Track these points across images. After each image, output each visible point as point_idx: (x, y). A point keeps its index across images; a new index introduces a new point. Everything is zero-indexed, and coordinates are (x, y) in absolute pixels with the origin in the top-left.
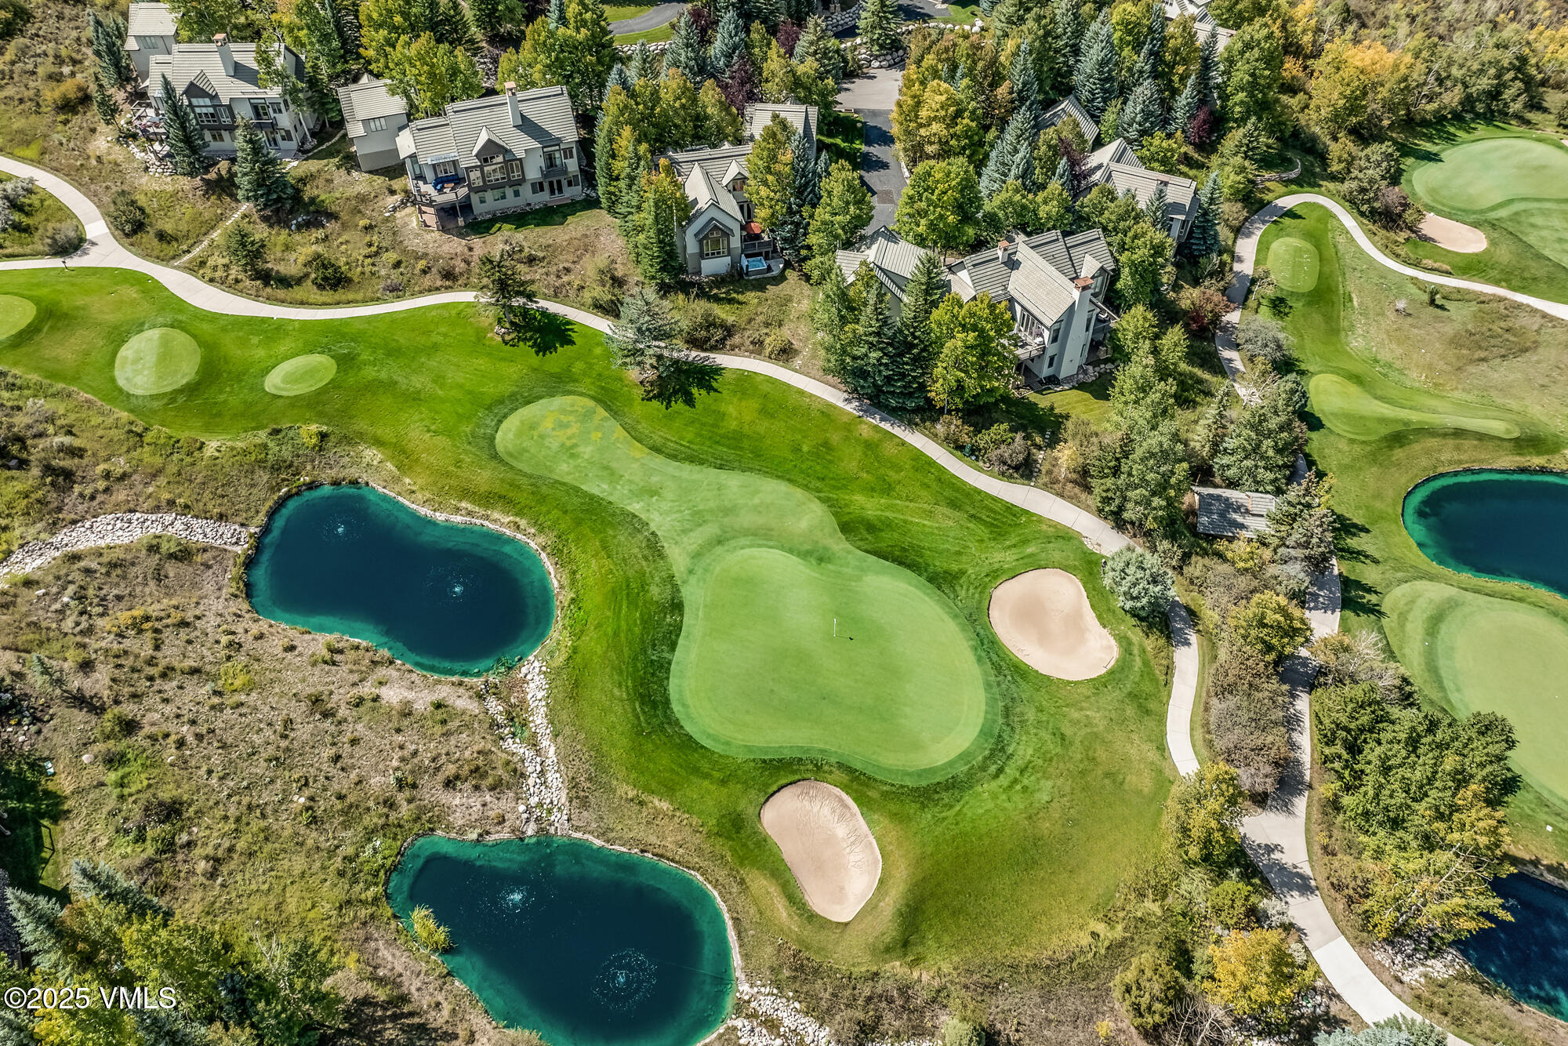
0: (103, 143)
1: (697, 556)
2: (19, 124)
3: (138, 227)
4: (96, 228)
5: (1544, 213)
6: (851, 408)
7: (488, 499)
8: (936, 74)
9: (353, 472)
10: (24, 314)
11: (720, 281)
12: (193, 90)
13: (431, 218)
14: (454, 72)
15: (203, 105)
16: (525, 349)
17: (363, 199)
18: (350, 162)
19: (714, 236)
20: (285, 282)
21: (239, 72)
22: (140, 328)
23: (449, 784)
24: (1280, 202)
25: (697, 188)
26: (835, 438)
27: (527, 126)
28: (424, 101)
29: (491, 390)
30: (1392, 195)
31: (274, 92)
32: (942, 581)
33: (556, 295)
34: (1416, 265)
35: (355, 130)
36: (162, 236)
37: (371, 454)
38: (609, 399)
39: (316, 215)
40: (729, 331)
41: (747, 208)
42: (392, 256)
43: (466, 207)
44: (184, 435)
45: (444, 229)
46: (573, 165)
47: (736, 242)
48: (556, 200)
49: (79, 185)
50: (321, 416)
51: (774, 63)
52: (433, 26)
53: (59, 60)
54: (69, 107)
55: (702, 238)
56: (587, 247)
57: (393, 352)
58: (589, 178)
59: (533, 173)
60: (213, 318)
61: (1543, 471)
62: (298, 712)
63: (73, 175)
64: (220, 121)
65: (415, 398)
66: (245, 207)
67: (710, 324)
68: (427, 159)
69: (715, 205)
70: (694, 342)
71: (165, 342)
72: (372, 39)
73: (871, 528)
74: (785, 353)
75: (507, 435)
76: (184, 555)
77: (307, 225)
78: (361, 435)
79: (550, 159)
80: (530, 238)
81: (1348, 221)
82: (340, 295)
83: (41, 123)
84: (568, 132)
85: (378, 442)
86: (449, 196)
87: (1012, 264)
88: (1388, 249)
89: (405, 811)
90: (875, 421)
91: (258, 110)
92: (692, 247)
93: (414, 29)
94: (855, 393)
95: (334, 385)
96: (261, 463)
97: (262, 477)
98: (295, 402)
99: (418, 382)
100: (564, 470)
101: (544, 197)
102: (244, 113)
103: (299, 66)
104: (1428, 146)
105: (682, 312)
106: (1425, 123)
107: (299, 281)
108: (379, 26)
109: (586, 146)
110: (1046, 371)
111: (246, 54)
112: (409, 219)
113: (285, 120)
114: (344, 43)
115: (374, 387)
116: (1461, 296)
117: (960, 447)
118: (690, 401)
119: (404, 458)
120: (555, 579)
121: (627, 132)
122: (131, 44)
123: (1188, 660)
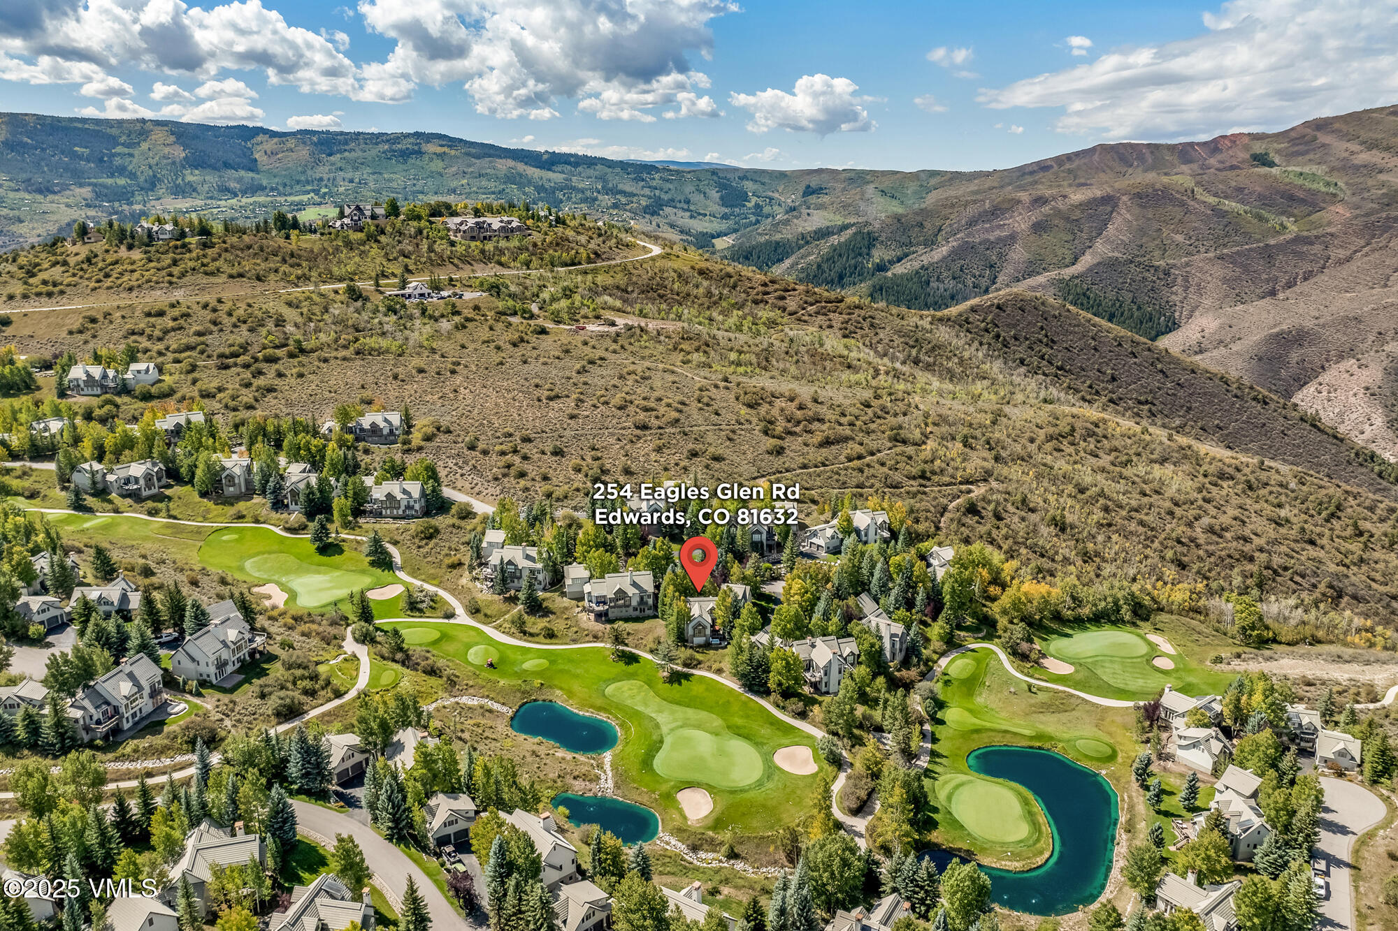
0: (465, 581)
1: (672, 730)
2: (432, 571)
3: (478, 611)
4: (459, 610)
5: (1111, 662)
6: (741, 690)
7: (600, 709)
8: (799, 577)
9: (550, 698)
10: (437, 635)
11: (700, 646)
12: (510, 563)
13: (592, 616)
14: (610, 563)
15: (511, 568)
16: (621, 664)
17: (566, 608)
18: (563, 594)
19: (700, 627)
20: (532, 635)
21: (528, 557)
22: (477, 644)
23: (575, 778)
24: (970, 646)
25: (695, 611)
26: (732, 699)
27: (635, 584)
28: (597, 573)
29: (606, 676)
30: (1025, 646)
31: (539, 566)
32: (758, 744)
33: (636, 647)
34: (1031, 677)
35: (568, 582)
36: (486, 615)
37: (558, 692)
38: (650, 683)
39: (547, 612)
40: (700, 663)
41: (714, 620)
42: (575, 629)
43: (606, 614)
44: (492, 678)
45: (596, 621)
46: (650, 601)
47: (708, 632)
48: (641, 615)
49: (454, 595)
50: (542, 678)
51: (736, 569)
52: (604, 546)
53: (450, 548)
54: (454, 566)
55: (695, 628)
56: (650, 630)
57: (571, 661)
58: (655, 607)
59: (634, 603)
60: (504, 644)
61: (1040, 748)
62: (528, 755)
63: (453, 592)
64: (517, 575)
65: (577, 676)
66: (521, 607)
67: (692, 658)
68: (595, 594)
69: (700, 616)
70: (686, 665)
71: (486, 650)
72: (579, 550)
73: (738, 727)
74: (719, 671)
75: (609, 690)
76: (490, 711)
77: (543, 616)
78: (556, 686)
79: (642, 598)
80: (630, 627)
81: (1003, 656)
82: (553, 641)
83: (441, 572)
84: (650, 588)
85: (561, 689)
86: (601, 608)
87: (813, 646)
88: (1018, 669)
89: (559, 784)
90: (749, 695)
91: (532, 571)
92: (691, 632)
93: (597, 547)
94: (744, 685)
95: (547, 669)
96: (519, 690)
97: (519, 695)
98: (533, 673)
99: (578, 671)
100: (629, 702)
101: (638, 613)
102: (526, 574)
103: (550, 557)
104: (1070, 632)
105: (684, 653)
106: (1069, 621)
107: (538, 635)
108: (583, 545)
109: (656, 596)
110: (824, 689)
111: (533, 552)
112: (584, 616)
113: (540, 577)
114: (569, 550)
115: (561, 671)
116: (1047, 690)
117: (778, 706)
118: (680, 684)
119: (570, 694)
120: (619, 732)
121: (671, 587)
122: (484, 545)
123: (842, 777)
